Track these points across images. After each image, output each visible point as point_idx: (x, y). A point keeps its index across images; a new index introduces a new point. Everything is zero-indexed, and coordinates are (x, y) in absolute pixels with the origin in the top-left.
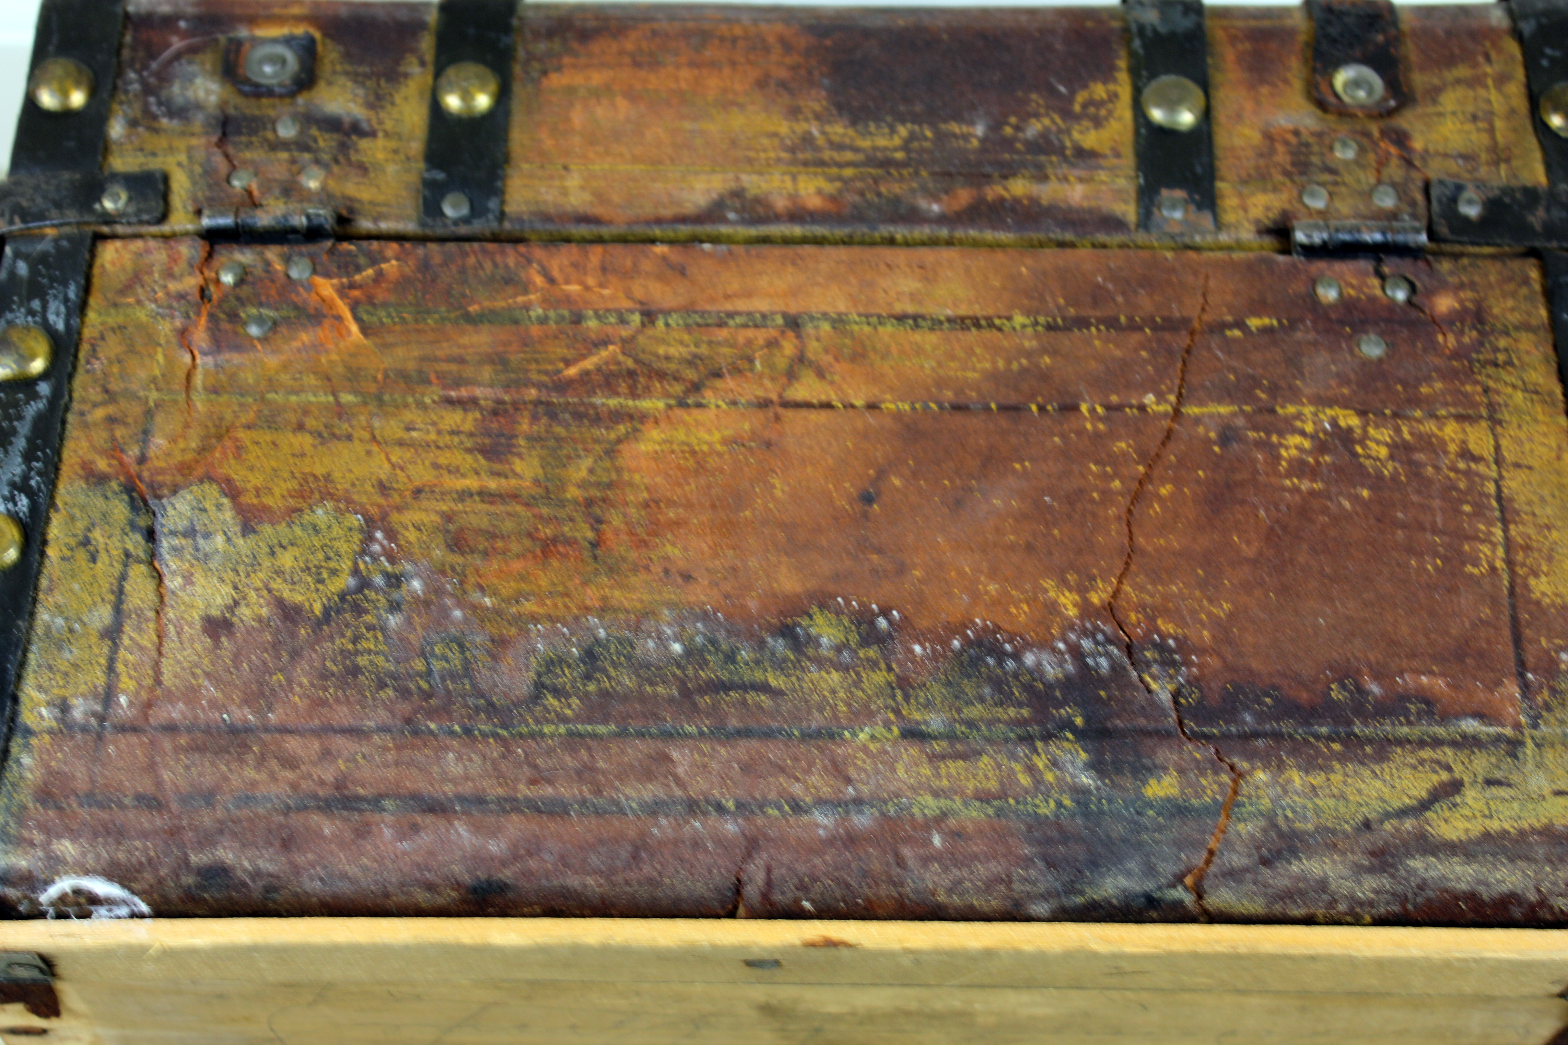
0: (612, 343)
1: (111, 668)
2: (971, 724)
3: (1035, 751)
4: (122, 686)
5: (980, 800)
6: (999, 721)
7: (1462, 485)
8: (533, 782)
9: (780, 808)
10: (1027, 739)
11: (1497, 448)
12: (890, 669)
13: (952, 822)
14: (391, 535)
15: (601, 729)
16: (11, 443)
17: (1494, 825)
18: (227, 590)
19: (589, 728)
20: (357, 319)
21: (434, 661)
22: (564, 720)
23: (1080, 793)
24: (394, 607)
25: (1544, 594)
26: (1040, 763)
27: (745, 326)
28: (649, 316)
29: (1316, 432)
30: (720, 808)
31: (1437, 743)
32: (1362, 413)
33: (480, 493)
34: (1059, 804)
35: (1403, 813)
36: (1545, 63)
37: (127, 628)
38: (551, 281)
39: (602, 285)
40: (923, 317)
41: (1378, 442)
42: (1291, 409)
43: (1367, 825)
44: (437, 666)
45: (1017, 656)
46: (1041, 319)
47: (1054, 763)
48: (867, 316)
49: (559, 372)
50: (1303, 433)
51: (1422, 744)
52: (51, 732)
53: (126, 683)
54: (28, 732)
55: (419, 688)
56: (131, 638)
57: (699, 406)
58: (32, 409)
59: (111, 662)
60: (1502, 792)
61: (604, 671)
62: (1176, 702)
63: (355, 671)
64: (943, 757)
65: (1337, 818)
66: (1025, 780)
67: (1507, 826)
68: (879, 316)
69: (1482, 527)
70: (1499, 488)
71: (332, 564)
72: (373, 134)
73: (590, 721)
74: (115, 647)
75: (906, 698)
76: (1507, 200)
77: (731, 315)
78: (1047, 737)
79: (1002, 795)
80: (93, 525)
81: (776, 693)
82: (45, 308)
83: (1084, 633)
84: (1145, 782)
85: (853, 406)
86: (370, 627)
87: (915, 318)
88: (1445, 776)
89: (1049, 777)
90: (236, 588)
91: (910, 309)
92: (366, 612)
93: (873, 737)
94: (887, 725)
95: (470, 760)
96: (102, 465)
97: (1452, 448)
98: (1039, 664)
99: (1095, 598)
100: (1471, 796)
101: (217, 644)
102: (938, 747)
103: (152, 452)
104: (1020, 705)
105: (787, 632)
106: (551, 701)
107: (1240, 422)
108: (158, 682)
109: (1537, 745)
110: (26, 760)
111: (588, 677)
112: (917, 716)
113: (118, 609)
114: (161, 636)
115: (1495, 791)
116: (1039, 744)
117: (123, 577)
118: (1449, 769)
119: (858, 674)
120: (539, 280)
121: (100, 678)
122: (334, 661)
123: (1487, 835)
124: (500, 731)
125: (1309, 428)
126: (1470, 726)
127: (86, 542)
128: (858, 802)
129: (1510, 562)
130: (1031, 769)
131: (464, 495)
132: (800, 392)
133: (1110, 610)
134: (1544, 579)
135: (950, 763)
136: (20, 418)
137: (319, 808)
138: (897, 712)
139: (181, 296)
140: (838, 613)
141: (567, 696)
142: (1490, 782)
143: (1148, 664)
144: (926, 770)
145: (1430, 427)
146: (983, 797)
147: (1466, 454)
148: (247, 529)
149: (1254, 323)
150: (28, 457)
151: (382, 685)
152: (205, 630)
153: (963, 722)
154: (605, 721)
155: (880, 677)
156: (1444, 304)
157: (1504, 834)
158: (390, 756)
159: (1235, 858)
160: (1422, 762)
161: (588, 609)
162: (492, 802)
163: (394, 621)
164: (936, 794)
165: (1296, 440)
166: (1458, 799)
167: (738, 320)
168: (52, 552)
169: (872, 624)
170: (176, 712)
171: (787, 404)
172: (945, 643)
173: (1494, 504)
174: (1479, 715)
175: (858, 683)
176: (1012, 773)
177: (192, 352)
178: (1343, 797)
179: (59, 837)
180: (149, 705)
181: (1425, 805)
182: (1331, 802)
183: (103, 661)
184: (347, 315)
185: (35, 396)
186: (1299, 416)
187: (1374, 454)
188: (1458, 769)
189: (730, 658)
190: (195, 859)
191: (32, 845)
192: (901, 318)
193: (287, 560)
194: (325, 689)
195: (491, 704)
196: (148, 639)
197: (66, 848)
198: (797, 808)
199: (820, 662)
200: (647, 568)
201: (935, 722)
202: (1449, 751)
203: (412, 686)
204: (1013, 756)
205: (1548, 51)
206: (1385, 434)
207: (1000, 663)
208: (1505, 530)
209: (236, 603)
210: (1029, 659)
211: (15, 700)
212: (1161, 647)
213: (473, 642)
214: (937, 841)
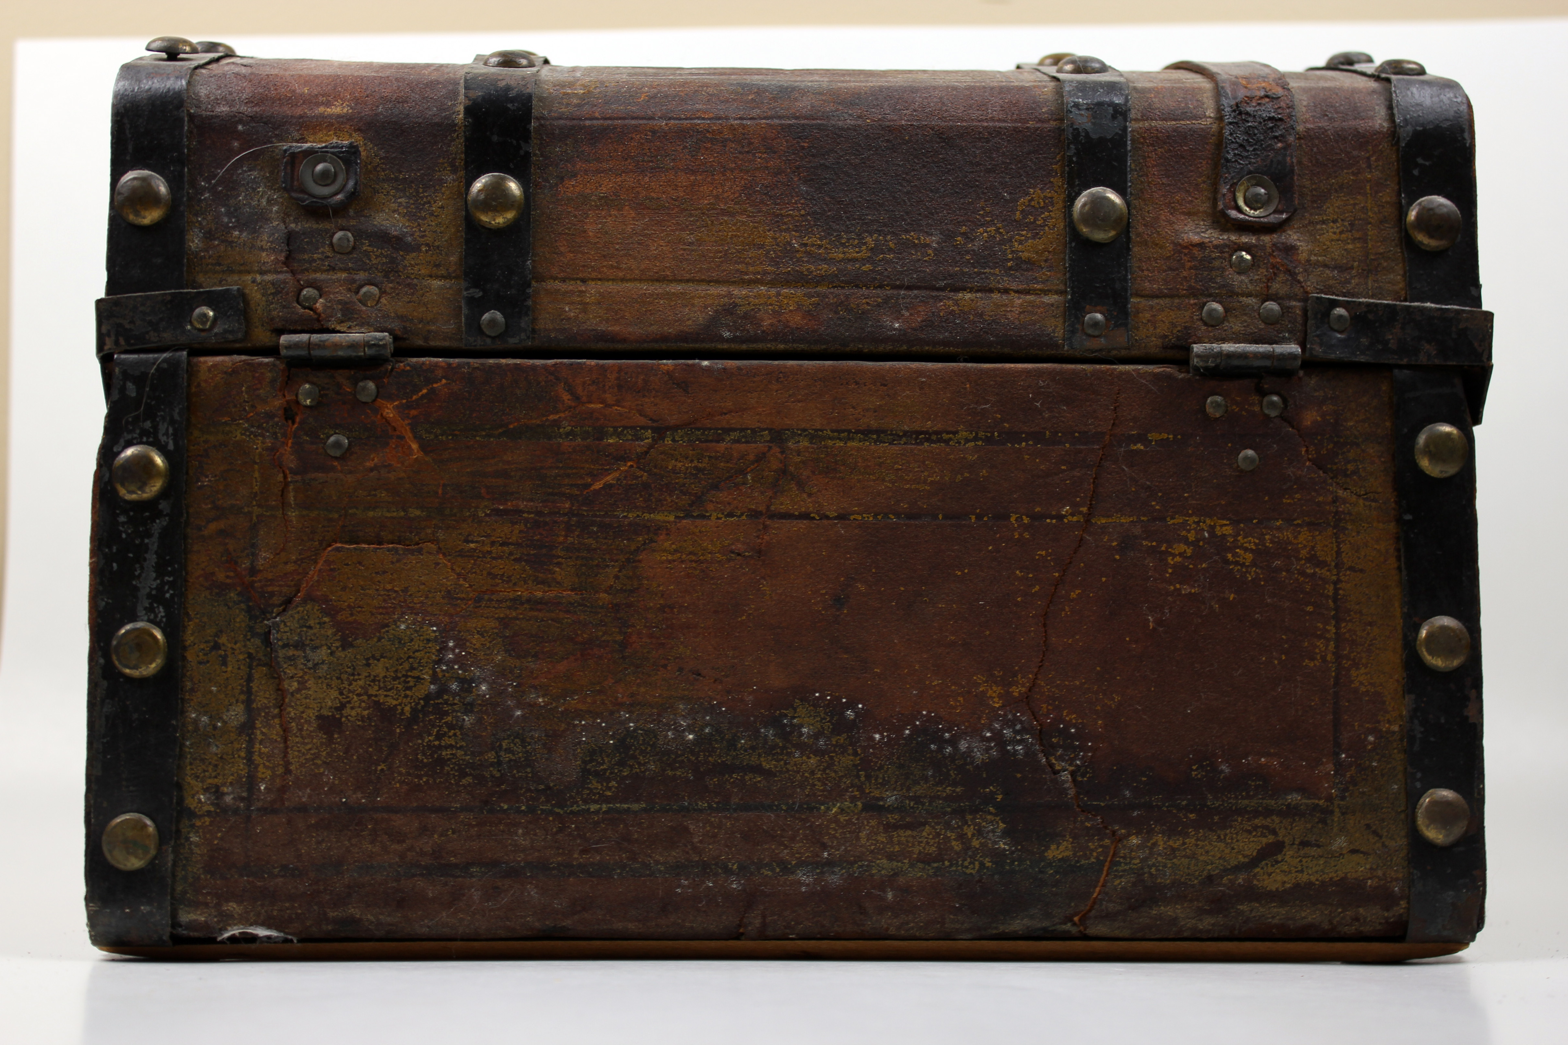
0: (631, 460)
1: (249, 760)
2: (917, 799)
3: (966, 823)
4: (260, 775)
5: (923, 862)
6: (939, 798)
7: (1308, 588)
8: (584, 851)
9: (773, 870)
10: (960, 813)
11: (1339, 553)
12: (855, 754)
13: (901, 880)
14: (461, 643)
15: (635, 807)
16: (145, 559)
17: (1304, 878)
18: (334, 694)
19: (626, 806)
20: (417, 438)
21: (502, 753)
22: (608, 800)
23: (998, 856)
24: (468, 708)
25: (1361, 683)
26: (969, 831)
27: (738, 441)
28: (660, 432)
29: (1198, 540)
30: (728, 871)
31: (1268, 812)
32: (1235, 523)
33: (529, 601)
34: (982, 865)
35: (1238, 868)
36: (1416, 172)
37: (258, 724)
38: (577, 398)
39: (618, 403)
40: (884, 432)
41: (1246, 549)
42: (1179, 520)
43: (1210, 878)
44: (505, 757)
45: (953, 742)
46: (981, 434)
47: (979, 832)
48: (839, 431)
49: (587, 486)
50: (1185, 540)
51: (1256, 813)
52: (209, 813)
53: (263, 772)
54: (192, 814)
55: (492, 776)
56: (262, 733)
57: (703, 517)
58: (157, 526)
59: (250, 753)
60: (1313, 851)
61: (634, 757)
62: (1074, 780)
63: (442, 762)
64: (896, 827)
65: (1188, 874)
66: (957, 846)
67: (1313, 879)
68: (849, 431)
69: (1320, 625)
70: (1336, 590)
71: (416, 673)
72: (417, 248)
73: (625, 800)
74: (251, 742)
75: (868, 777)
76: (1371, 316)
77: (728, 431)
78: (975, 811)
79: (939, 858)
80: (221, 631)
81: (768, 774)
82: (155, 428)
83: (1007, 723)
84: (1048, 848)
85: (827, 517)
86: (451, 726)
87: (878, 432)
88: (1271, 839)
89: (976, 843)
90: (341, 694)
91: (874, 424)
92: (447, 713)
93: (842, 811)
94: (853, 799)
95: (535, 835)
96: (221, 576)
97: (1304, 553)
98: (970, 749)
99: (1016, 691)
100: (1289, 853)
101: (331, 740)
102: (893, 818)
103: (260, 563)
104: (955, 784)
105: (775, 722)
106: (595, 784)
107: (1137, 530)
108: (288, 771)
109: (1343, 814)
110: (194, 839)
111: (622, 763)
112: (876, 793)
113: (249, 709)
114: (286, 730)
115: (1307, 850)
116: (969, 817)
117: (250, 679)
118: (1274, 832)
119: (831, 758)
120: (566, 397)
121: (241, 768)
122: (424, 754)
123: (1297, 886)
124: (557, 810)
125: (1191, 537)
126: (1294, 798)
127: (216, 646)
128: (830, 863)
129: (1338, 656)
130: (961, 837)
131: (516, 602)
132: (784, 504)
133: (1027, 700)
134: (1363, 671)
135: (901, 832)
136: (149, 535)
137: (422, 875)
138: (860, 789)
139: (270, 416)
140: (815, 704)
141: (608, 780)
142: (1304, 844)
143: (1054, 747)
144: (882, 838)
145: (1288, 534)
146: (925, 860)
147: (1313, 559)
148: (346, 645)
149: (1153, 436)
150: (160, 569)
151: (463, 774)
152: (320, 728)
153: (911, 799)
154: (638, 801)
155: (847, 760)
156: (1310, 417)
157: (1310, 884)
158: (474, 831)
159: (1111, 905)
160: (1256, 828)
161: (621, 705)
162: (554, 868)
163: (468, 720)
164: (891, 857)
165: (1182, 547)
166: (1280, 858)
167: (734, 435)
168: (190, 656)
169: (842, 714)
170: (304, 796)
171: (773, 516)
172: (899, 730)
173: (1331, 603)
174: (1301, 790)
175: (830, 766)
176: (947, 839)
177: (284, 472)
178: (1193, 856)
179: (227, 900)
180: (283, 789)
181: (1254, 862)
182: (1185, 861)
183: (243, 754)
184: (409, 435)
185: (159, 514)
186: (1184, 525)
187: (1241, 560)
188: (1282, 833)
189: (732, 744)
190: (332, 914)
191: (206, 905)
192: (866, 433)
193: (379, 669)
194: (420, 777)
195: (548, 788)
196: (275, 733)
197: (232, 906)
198: (786, 869)
199: (802, 747)
200: (665, 666)
201: (891, 799)
202: (1277, 819)
203: (487, 775)
204: (948, 826)
205: (1420, 161)
206: (1251, 542)
207: (940, 749)
208: (1337, 627)
209: (343, 706)
210: (963, 746)
211: (179, 787)
212: (1064, 733)
213: (532, 737)
214: (890, 896)
